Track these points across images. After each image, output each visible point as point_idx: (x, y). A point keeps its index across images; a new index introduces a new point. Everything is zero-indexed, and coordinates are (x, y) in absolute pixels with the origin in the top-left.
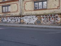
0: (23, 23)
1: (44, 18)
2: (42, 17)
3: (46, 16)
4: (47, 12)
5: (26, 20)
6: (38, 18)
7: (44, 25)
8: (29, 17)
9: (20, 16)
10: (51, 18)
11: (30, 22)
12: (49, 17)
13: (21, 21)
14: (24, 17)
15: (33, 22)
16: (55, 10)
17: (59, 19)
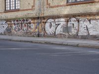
2: (13, 22)
4: (19, 14)
6: (8, 24)
7: (16, 35)
10: (23, 25)
15: (2, 30)
16: (29, 12)
17: (33, 26)
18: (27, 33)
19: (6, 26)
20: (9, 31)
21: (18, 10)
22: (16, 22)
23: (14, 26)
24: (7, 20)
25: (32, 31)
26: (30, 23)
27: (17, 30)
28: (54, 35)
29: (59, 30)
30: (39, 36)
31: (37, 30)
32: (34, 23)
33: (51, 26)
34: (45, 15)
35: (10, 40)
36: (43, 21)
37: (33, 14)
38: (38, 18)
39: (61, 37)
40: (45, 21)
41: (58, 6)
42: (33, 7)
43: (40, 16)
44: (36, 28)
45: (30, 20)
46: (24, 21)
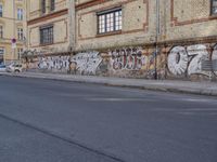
0: (75, 71)
2: (110, 54)
6: (103, 57)
7: (115, 76)
10: (128, 58)
11: (87, 70)
12: (125, 56)
13: (72, 65)
14: (77, 57)
16: (138, 34)
17: (145, 60)
18: (134, 72)
19: (99, 61)
20: (103, 68)
21: (120, 32)
22: (115, 53)
23: (112, 61)
24: (101, 51)
25: (143, 68)
26: (140, 55)
27: (117, 67)
28: (185, 76)
29: (195, 67)
30: (155, 77)
31: (152, 67)
32: (147, 54)
33: (178, 59)
34: (168, 39)
35: (106, 85)
36: (164, 50)
37: (146, 37)
38: (155, 45)
39: (198, 80)
40: (168, 49)
41: (192, 22)
42: (145, 25)
43: (159, 40)
44: (151, 63)
45: (140, 50)
46: (130, 51)
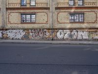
0: (7, 38)
1: (32, 32)
3: (34, 30)
4: (36, 26)
5: (11, 34)
6: (26, 32)
7: (33, 40)
8: (14, 31)
9: (3, 30)
10: (40, 33)
11: (16, 37)
12: (38, 32)
13: (4, 35)
14: (8, 31)
15: (19, 36)
18: (43, 38)
28: (63, 39)
29: (66, 36)
32: (49, 32)
33: (61, 34)
34: (56, 27)
36: (56, 31)
41: (64, 23)
42: (46, 22)
44: (51, 35)
